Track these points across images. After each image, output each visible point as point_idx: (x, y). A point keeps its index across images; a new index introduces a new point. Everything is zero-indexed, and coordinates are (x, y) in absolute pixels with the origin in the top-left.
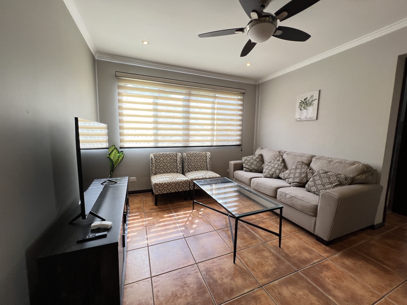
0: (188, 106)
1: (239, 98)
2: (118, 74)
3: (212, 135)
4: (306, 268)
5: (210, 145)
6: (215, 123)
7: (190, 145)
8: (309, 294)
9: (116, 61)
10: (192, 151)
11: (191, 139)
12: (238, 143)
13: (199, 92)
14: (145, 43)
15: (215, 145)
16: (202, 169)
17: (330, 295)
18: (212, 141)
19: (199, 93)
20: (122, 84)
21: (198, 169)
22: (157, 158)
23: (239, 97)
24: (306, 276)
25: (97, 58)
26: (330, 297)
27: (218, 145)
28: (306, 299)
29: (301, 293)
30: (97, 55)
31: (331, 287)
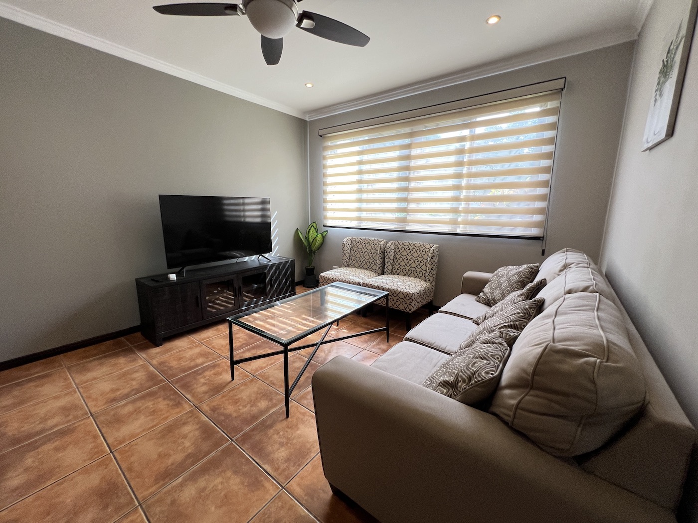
0: (408, 158)
1: (548, 107)
2: (321, 133)
3: (455, 211)
4: (244, 453)
5: (446, 231)
6: (463, 185)
7: (408, 228)
8: (187, 453)
9: (323, 115)
10: (408, 240)
11: (411, 217)
12: (534, 232)
13: (427, 125)
14: (309, 85)
15: (458, 231)
16: (416, 274)
17: (185, 480)
18: (455, 222)
19: (426, 127)
20: (329, 144)
21: (409, 273)
22: (355, 243)
23: (550, 105)
24: (223, 451)
25: (309, 119)
26: (180, 480)
27: (468, 232)
28: (177, 449)
29: (187, 444)
30: (308, 116)
31: (201, 483)
